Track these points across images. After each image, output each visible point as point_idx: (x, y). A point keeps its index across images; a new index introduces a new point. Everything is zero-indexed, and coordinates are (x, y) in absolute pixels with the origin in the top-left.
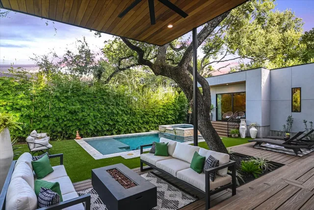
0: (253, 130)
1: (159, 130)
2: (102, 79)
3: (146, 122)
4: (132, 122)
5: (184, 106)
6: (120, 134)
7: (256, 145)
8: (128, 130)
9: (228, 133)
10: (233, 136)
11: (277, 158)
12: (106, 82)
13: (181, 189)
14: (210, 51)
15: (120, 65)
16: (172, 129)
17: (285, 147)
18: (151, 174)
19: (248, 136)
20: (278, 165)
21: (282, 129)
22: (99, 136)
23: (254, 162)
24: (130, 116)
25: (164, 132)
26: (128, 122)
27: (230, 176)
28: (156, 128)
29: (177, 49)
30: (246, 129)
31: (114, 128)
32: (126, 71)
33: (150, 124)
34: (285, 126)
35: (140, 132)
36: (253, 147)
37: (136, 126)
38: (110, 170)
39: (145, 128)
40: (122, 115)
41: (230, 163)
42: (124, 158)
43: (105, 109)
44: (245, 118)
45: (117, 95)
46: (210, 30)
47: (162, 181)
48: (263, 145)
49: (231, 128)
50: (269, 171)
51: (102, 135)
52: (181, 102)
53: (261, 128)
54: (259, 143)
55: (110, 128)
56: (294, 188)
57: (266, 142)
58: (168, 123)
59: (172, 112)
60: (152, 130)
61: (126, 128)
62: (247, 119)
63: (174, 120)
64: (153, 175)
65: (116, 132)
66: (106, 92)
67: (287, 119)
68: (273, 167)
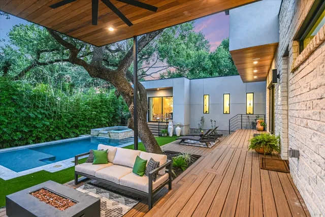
0: (178, 129)
1: (91, 134)
2: (10, 73)
3: (75, 127)
4: (57, 127)
5: (118, 108)
6: (39, 143)
7: (181, 141)
8: (51, 136)
9: (159, 133)
10: (163, 135)
11: (196, 152)
12: (16, 78)
13: (123, 195)
14: (143, 56)
15: (39, 58)
16: (106, 132)
17: (201, 142)
18: (89, 185)
19: (175, 134)
20: (197, 157)
21: (198, 127)
22: (5, 148)
23: (182, 157)
24: (54, 120)
25: (98, 136)
26: (51, 127)
27: (167, 174)
28: (88, 132)
29: (113, 51)
30: (173, 129)
31: (31, 135)
32: (48, 66)
33: (80, 128)
34: (199, 124)
35: (67, 138)
36: (179, 143)
37: (62, 131)
38: (34, 192)
39: (74, 133)
40: (42, 119)
41: (168, 162)
42: (49, 172)
43: (16, 112)
44: (172, 119)
45: (35, 95)
46: (149, 40)
47: (102, 190)
48: (186, 141)
49: (161, 128)
50: (192, 163)
51: (11, 147)
52: (115, 104)
53: (184, 127)
54: (183, 140)
55: (24, 135)
56: (212, 175)
57: (188, 139)
58: (101, 126)
59: (105, 115)
60: (82, 134)
61: (49, 134)
62: (174, 120)
63: (107, 122)
64: (91, 186)
65: (33, 141)
66: (18, 91)
67: (200, 119)
68: (194, 159)
